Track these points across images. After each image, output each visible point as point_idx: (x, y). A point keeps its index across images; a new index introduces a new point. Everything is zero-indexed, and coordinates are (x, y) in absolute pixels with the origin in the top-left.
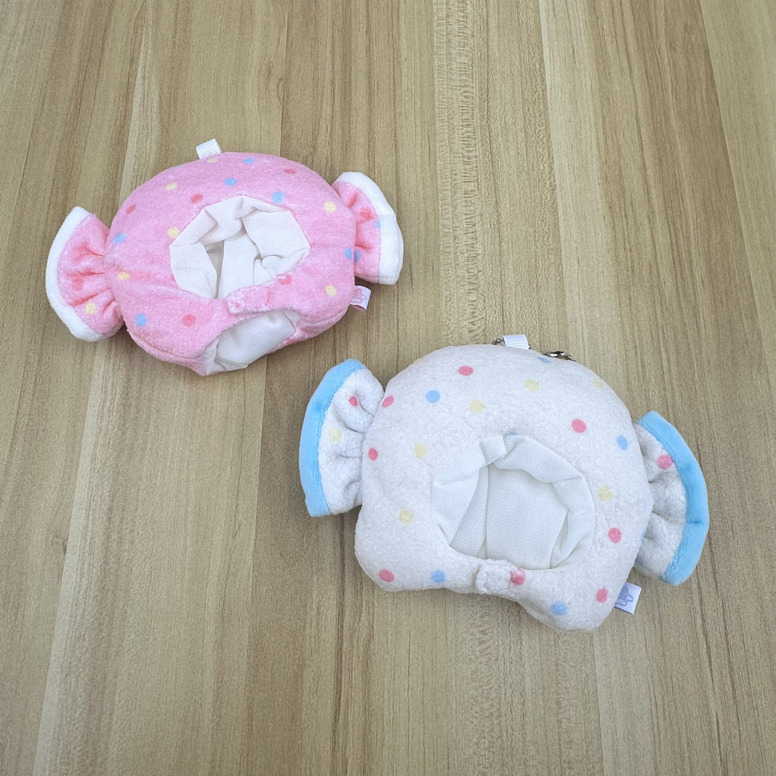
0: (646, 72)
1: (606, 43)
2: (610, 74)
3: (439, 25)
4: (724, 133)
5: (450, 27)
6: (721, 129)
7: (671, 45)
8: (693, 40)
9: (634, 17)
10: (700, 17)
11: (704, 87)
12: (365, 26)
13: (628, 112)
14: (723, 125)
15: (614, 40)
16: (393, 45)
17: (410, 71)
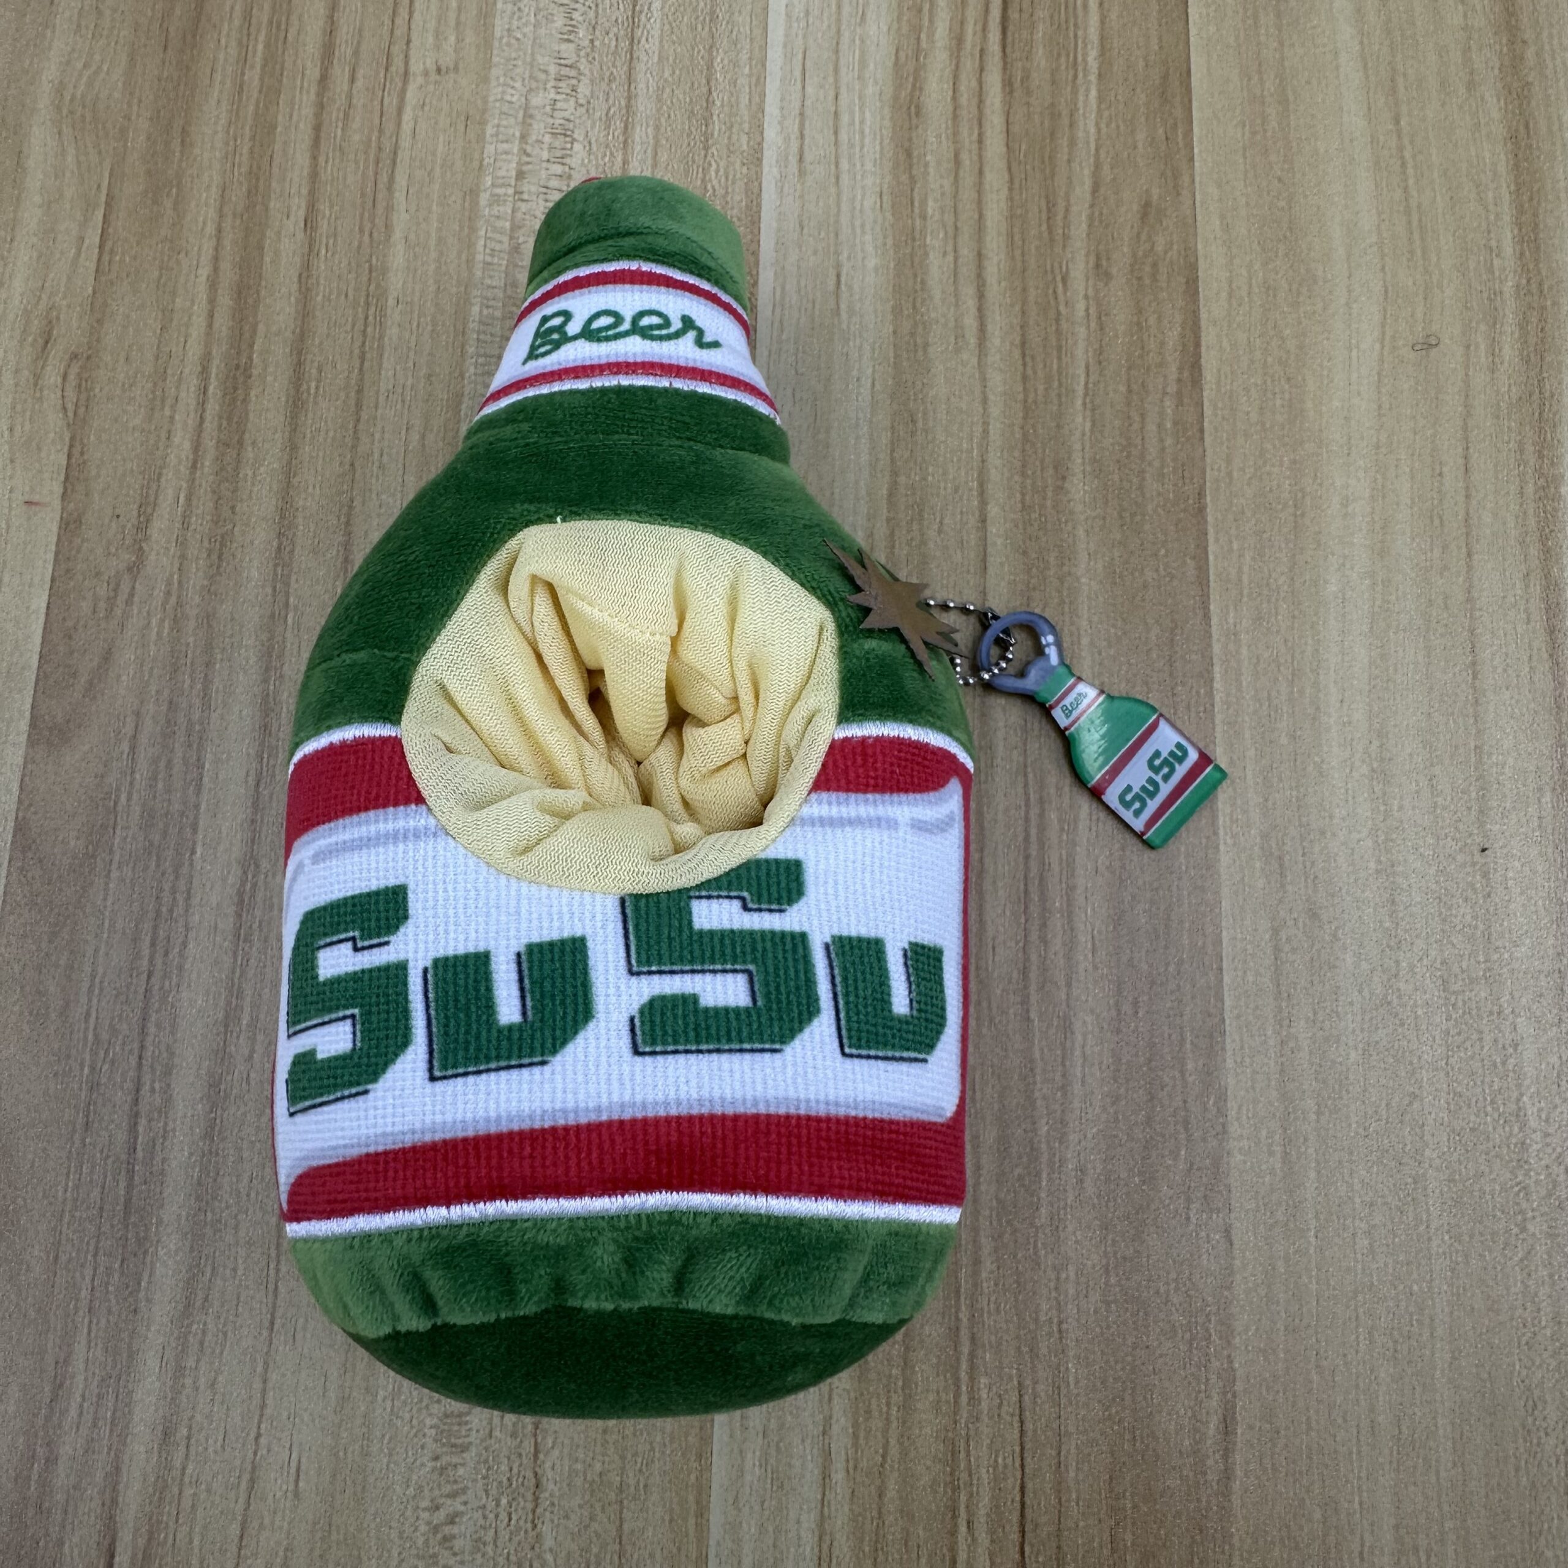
0: (1023, 344)
1: (926, 254)
2: (926, 345)
3: (496, 200)
4: (1206, 522)
5: (523, 207)
6: (1202, 510)
7: (1098, 266)
8: (1159, 248)
9: (1011, 181)
10: (1186, 179)
11: (1172, 388)
12: (303, 205)
13: (959, 460)
14: (1208, 499)
15: (950, 248)
16: (369, 261)
17: (407, 335)
